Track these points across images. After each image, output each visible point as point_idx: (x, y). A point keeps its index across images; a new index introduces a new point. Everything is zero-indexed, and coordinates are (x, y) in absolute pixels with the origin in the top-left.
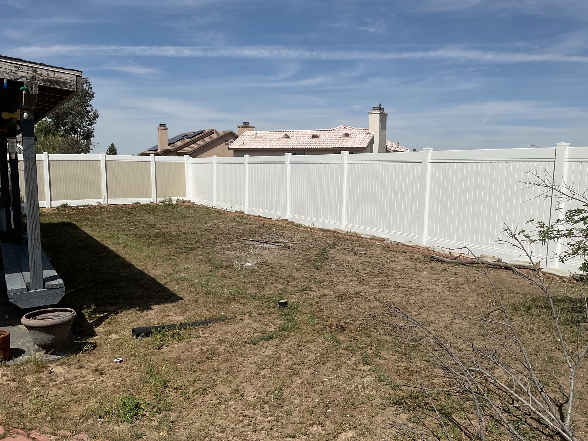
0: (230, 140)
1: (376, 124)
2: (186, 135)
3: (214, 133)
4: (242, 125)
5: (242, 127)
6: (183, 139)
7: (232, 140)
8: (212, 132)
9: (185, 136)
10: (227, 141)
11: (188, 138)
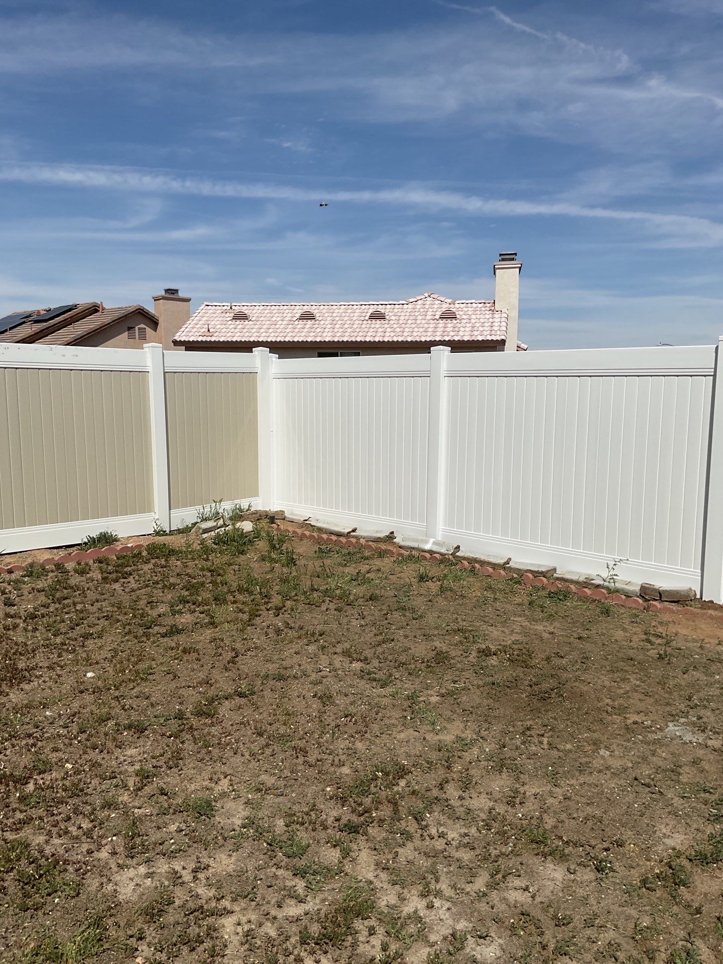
0: (139, 326)
1: (512, 290)
2: (30, 316)
3: (97, 311)
4: (163, 293)
5: (164, 298)
6: (24, 323)
7: (142, 326)
8: (94, 309)
9: (27, 317)
10: (132, 328)
11: (36, 322)
